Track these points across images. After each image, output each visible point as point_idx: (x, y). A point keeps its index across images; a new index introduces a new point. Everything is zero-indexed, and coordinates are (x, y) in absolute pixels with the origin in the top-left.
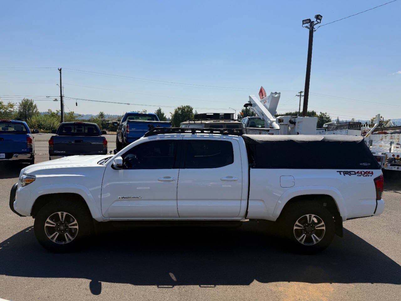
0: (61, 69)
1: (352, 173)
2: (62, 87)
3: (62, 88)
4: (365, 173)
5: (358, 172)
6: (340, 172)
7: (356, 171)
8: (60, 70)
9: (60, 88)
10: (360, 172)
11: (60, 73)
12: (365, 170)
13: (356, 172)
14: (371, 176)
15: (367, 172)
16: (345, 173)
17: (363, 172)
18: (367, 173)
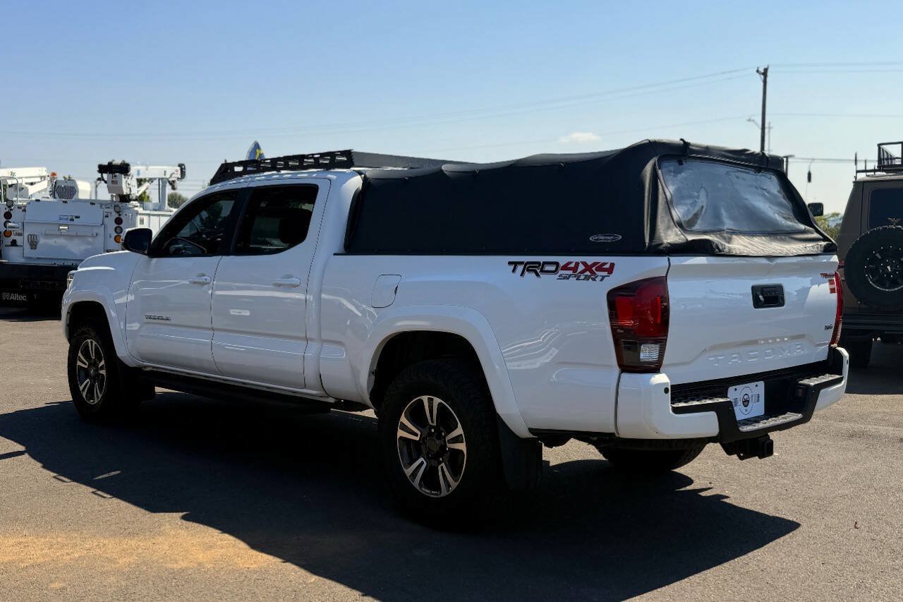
0: (766, 70)
1: (547, 268)
2: (767, 125)
3: (766, 130)
4: (588, 267)
5: (565, 267)
6: (515, 264)
7: (563, 260)
8: (765, 73)
9: (760, 131)
10: (572, 265)
11: (762, 84)
12: (590, 260)
13: (562, 264)
14: (602, 280)
15: (595, 264)
16: (530, 267)
17: (584, 264)
18: (594, 269)
